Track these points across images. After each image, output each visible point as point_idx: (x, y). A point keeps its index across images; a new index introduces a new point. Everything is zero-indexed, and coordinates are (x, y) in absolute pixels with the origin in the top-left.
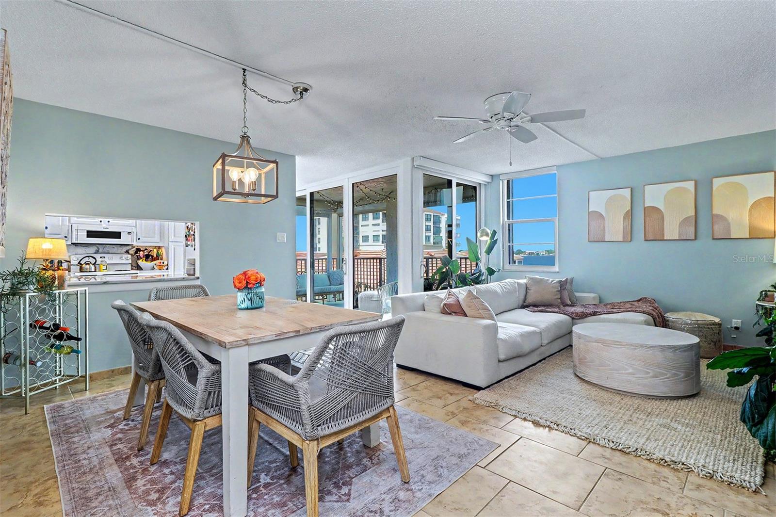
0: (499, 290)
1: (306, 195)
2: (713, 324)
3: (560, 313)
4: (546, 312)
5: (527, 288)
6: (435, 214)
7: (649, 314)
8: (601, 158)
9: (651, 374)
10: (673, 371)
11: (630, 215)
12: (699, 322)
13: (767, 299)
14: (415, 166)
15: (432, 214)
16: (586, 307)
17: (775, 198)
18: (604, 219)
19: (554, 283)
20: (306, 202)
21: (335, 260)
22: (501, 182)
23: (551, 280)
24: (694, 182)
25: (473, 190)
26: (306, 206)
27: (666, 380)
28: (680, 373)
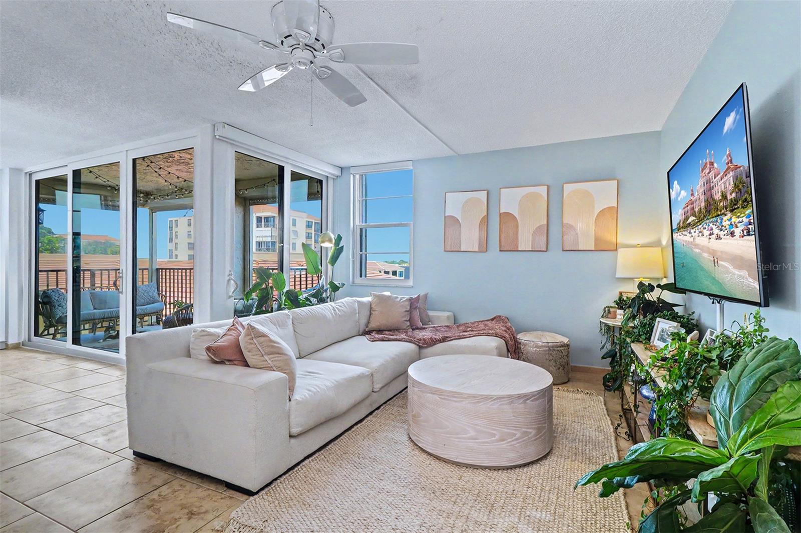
0: (328, 315)
1: (67, 175)
2: (563, 346)
3: (404, 341)
4: (388, 340)
5: (371, 308)
6: (316, 221)
7: (502, 337)
8: (459, 155)
9: (497, 437)
10: (523, 429)
11: (485, 221)
12: (549, 344)
13: (610, 316)
14: (217, 137)
15: (314, 221)
16: (437, 330)
17: (617, 208)
18: (460, 226)
19: (403, 302)
20: (67, 185)
21: (146, 272)
22: (352, 177)
23: (400, 297)
24: (546, 187)
25: (318, 184)
26: (67, 191)
27: (515, 442)
28: (530, 431)
